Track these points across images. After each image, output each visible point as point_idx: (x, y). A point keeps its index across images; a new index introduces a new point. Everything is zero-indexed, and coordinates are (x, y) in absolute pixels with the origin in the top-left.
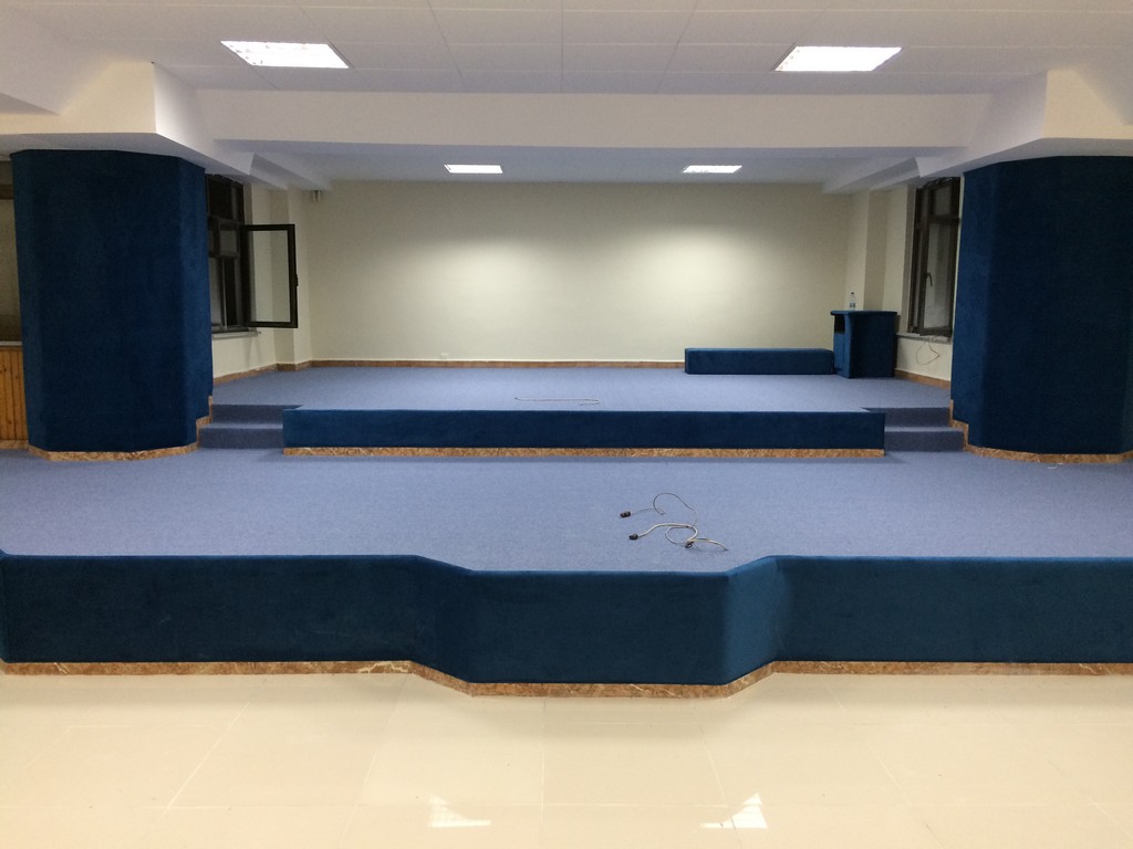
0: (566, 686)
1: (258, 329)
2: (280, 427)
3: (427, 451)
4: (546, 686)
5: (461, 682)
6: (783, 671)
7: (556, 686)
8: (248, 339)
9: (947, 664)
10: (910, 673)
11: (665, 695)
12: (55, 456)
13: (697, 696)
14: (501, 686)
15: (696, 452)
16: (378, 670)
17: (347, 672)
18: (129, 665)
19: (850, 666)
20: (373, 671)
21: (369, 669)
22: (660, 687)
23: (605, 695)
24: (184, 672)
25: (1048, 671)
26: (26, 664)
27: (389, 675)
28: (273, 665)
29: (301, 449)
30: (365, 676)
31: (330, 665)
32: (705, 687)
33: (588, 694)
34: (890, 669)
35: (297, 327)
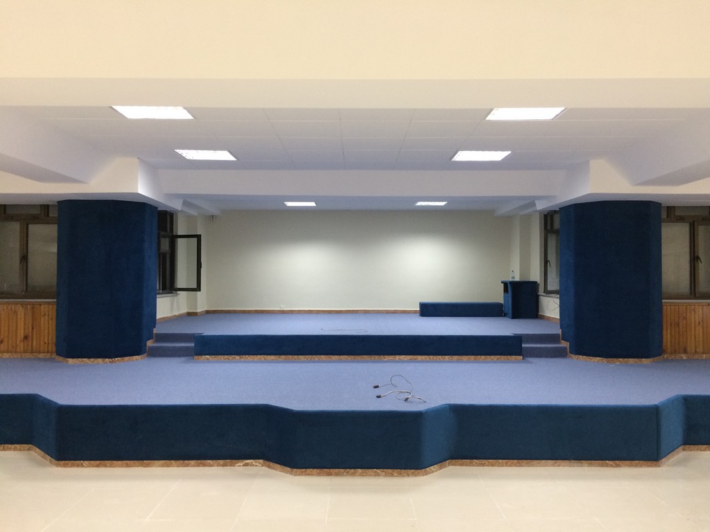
0: (342, 470)
1: (178, 292)
2: (193, 345)
3: (272, 357)
4: (331, 470)
5: (288, 469)
6: (454, 465)
7: (337, 470)
8: (172, 298)
9: (538, 461)
10: (520, 466)
11: (392, 475)
12: (71, 361)
13: (408, 476)
14: (309, 471)
15: (419, 357)
16: (246, 465)
17: (231, 466)
18: (119, 462)
19: (489, 462)
20: (243, 466)
21: (241, 464)
22: (390, 471)
23: (361, 475)
24: (147, 466)
25: (590, 465)
26: (67, 462)
27: (251, 467)
28: (192, 462)
29: (204, 357)
30: (239, 467)
31: (221, 462)
32: (413, 471)
33: (353, 474)
34: (509, 464)
35: (200, 291)
